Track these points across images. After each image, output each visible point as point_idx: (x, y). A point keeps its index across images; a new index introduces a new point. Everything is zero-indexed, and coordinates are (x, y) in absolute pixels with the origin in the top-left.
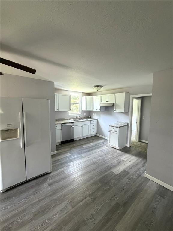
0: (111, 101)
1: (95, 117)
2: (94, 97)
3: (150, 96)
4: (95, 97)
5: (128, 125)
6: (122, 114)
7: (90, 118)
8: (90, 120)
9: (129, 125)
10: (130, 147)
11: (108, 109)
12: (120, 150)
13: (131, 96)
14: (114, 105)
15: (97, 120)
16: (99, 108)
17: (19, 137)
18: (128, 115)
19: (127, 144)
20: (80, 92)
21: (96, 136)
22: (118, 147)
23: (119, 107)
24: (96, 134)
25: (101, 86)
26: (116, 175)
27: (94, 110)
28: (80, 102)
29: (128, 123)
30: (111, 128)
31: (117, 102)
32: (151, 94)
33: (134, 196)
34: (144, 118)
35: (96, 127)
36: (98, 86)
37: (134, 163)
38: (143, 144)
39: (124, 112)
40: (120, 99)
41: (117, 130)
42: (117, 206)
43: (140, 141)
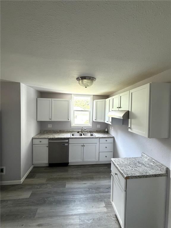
1: (112, 132)
7: (107, 132)
8: (99, 138)
15: (114, 138)
28: (91, 110)
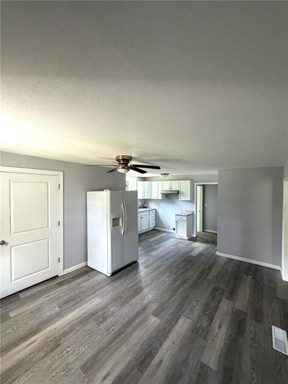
0: (175, 188)
1: (152, 206)
2: (152, 182)
3: (217, 185)
4: (154, 183)
5: (193, 214)
6: (188, 202)
7: (146, 207)
8: (149, 211)
9: (195, 213)
10: (196, 237)
11: (170, 196)
12: (188, 240)
13: (195, 184)
14: (178, 192)
15: (155, 209)
16: (161, 195)
17: (121, 225)
18: (193, 203)
19: (193, 234)
20: (135, 177)
21: (154, 229)
22: (186, 236)
23: (184, 194)
24: (154, 227)
25: (168, 174)
26: (194, 257)
27: (154, 197)
29: (193, 212)
30: (179, 218)
31: (182, 190)
32: (217, 183)
33: (212, 265)
34: (206, 205)
35: (154, 218)
36: (164, 174)
37: (205, 248)
38: (207, 234)
39: (189, 200)
40: (184, 187)
41: (185, 218)
42: (204, 271)
43: (203, 231)
